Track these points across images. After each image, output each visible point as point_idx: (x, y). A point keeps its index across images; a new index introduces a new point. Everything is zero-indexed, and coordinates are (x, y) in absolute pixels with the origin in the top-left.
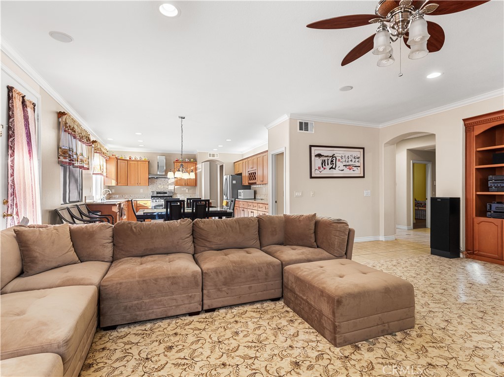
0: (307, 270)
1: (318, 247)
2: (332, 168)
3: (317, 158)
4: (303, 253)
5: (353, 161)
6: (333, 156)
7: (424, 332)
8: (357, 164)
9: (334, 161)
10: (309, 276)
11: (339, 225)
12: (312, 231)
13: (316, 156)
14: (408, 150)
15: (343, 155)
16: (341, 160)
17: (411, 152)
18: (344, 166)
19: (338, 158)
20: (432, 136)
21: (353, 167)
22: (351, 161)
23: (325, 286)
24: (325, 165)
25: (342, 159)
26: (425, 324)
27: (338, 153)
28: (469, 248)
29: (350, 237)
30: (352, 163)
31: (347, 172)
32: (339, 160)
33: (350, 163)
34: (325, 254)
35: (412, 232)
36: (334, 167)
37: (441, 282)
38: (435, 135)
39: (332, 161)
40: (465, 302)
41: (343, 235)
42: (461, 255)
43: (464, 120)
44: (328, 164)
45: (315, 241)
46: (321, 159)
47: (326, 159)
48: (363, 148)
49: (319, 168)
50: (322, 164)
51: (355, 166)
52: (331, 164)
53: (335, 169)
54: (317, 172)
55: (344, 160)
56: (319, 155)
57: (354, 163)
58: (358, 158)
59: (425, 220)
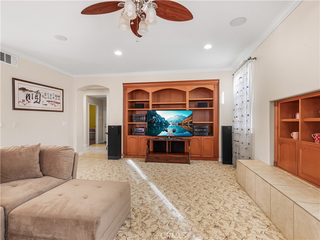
0: (47, 204)
1: (44, 175)
2: (36, 102)
3: (21, 92)
4: (30, 187)
5: (55, 99)
6: (37, 92)
7: (136, 212)
8: (58, 101)
9: (39, 96)
10: (55, 211)
11: (67, 151)
12: (38, 161)
13: (20, 89)
14: (87, 96)
15: (47, 93)
16: (45, 97)
17: (89, 97)
18: (47, 101)
19: (42, 94)
20: (107, 89)
21: (55, 103)
22: (53, 98)
23: (78, 213)
24: (29, 99)
25: (46, 95)
26: (133, 206)
27: (42, 90)
28: (125, 152)
29: (75, 160)
30: (54, 100)
31: (50, 107)
32: (43, 96)
33: (52, 100)
34: (54, 181)
35: (89, 148)
36: (38, 101)
37: (123, 175)
38: (109, 89)
39: (36, 96)
40: (139, 183)
41: (70, 159)
42: (122, 157)
43: (123, 84)
44: (32, 99)
45: (41, 171)
46: (25, 92)
47: (30, 93)
48: (63, 90)
49: (23, 101)
50: (27, 98)
51: (56, 103)
52: (35, 99)
53: (39, 103)
54: (21, 104)
55: (47, 96)
56: (23, 89)
57: (56, 100)
58: (59, 97)
59: (95, 139)
